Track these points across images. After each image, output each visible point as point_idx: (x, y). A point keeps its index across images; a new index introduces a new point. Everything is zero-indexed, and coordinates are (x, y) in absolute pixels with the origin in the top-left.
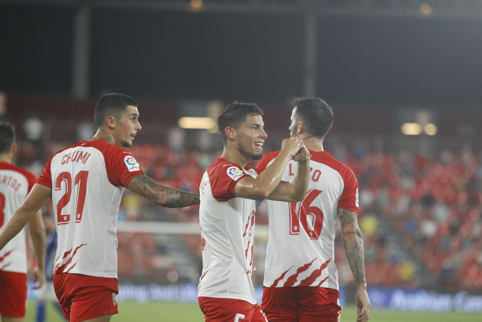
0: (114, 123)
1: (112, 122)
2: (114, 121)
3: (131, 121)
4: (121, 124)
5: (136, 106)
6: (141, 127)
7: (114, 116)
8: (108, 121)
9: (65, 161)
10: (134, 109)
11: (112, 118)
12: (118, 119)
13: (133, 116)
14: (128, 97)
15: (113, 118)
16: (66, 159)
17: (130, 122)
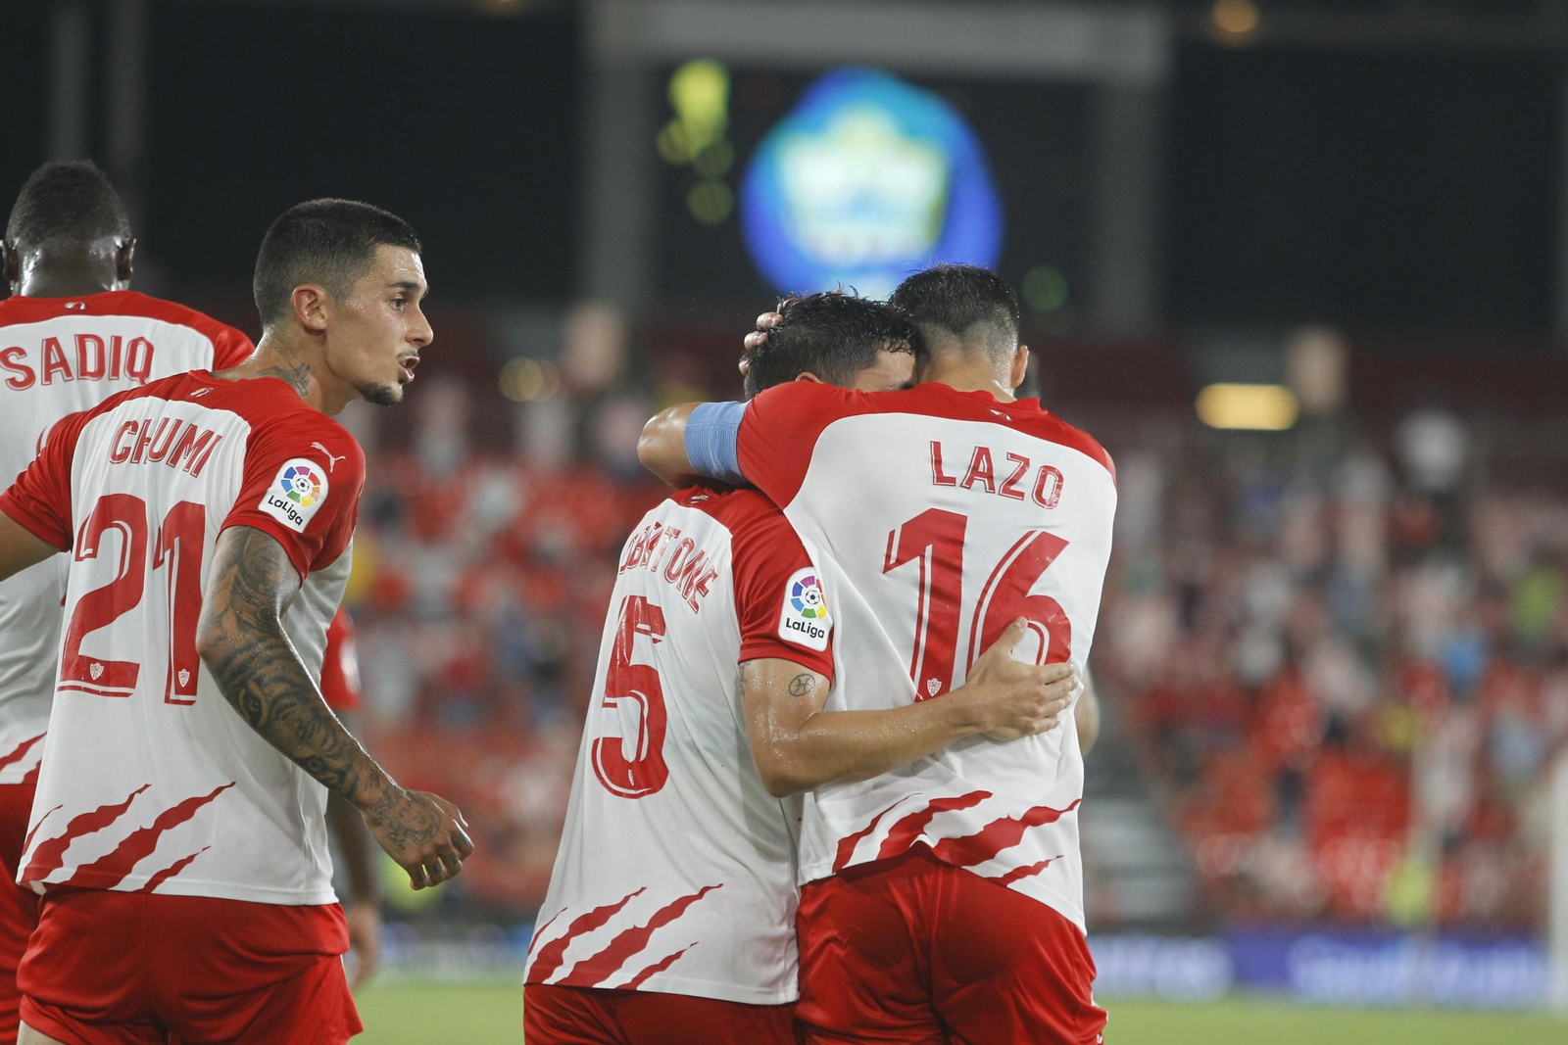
0: (323, 310)
1: (315, 306)
2: (322, 303)
3: (393, 309)
4: (352, 316)
5: (412, 247)
6: (430, 334)
7: (322, 283)
8: (299, 303)
9: (128, 449)
10: (408, 264)
11: (314, 293)
12: (338, 295)
13: (400, 289)
14: (385, 213)
15: (321, 293)
16: (129, 440)
17: (386, 311)
